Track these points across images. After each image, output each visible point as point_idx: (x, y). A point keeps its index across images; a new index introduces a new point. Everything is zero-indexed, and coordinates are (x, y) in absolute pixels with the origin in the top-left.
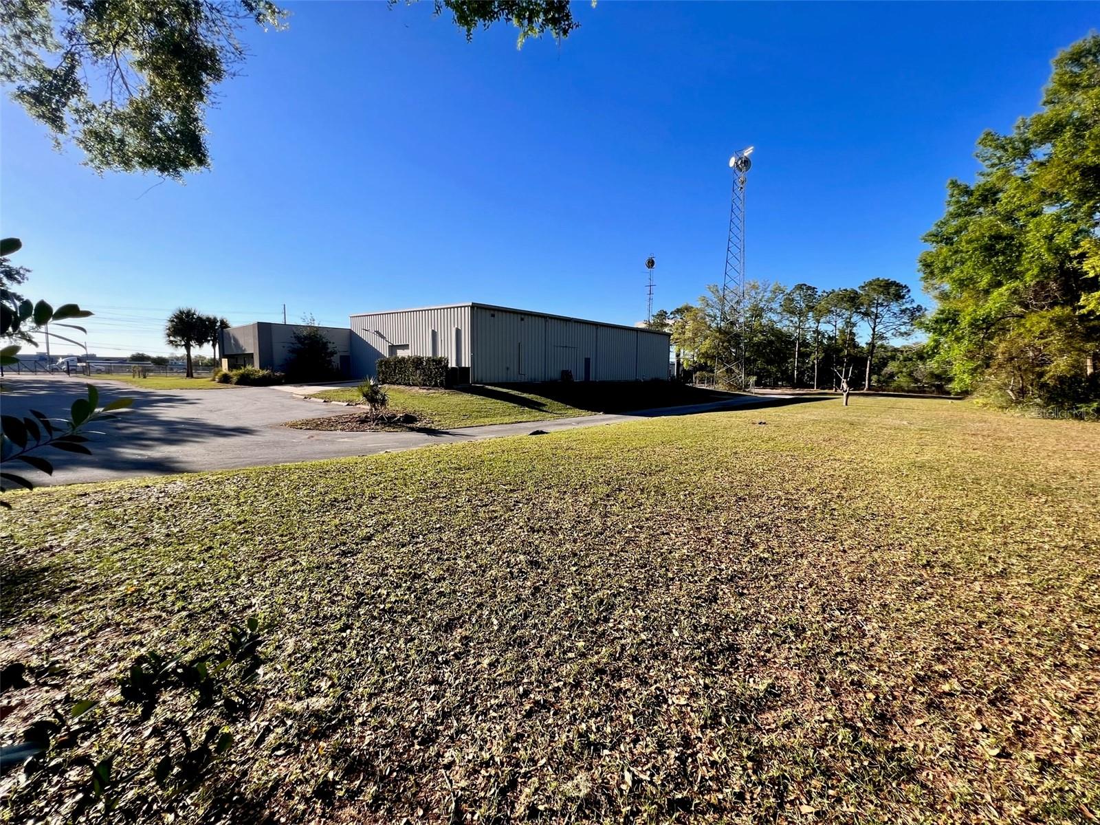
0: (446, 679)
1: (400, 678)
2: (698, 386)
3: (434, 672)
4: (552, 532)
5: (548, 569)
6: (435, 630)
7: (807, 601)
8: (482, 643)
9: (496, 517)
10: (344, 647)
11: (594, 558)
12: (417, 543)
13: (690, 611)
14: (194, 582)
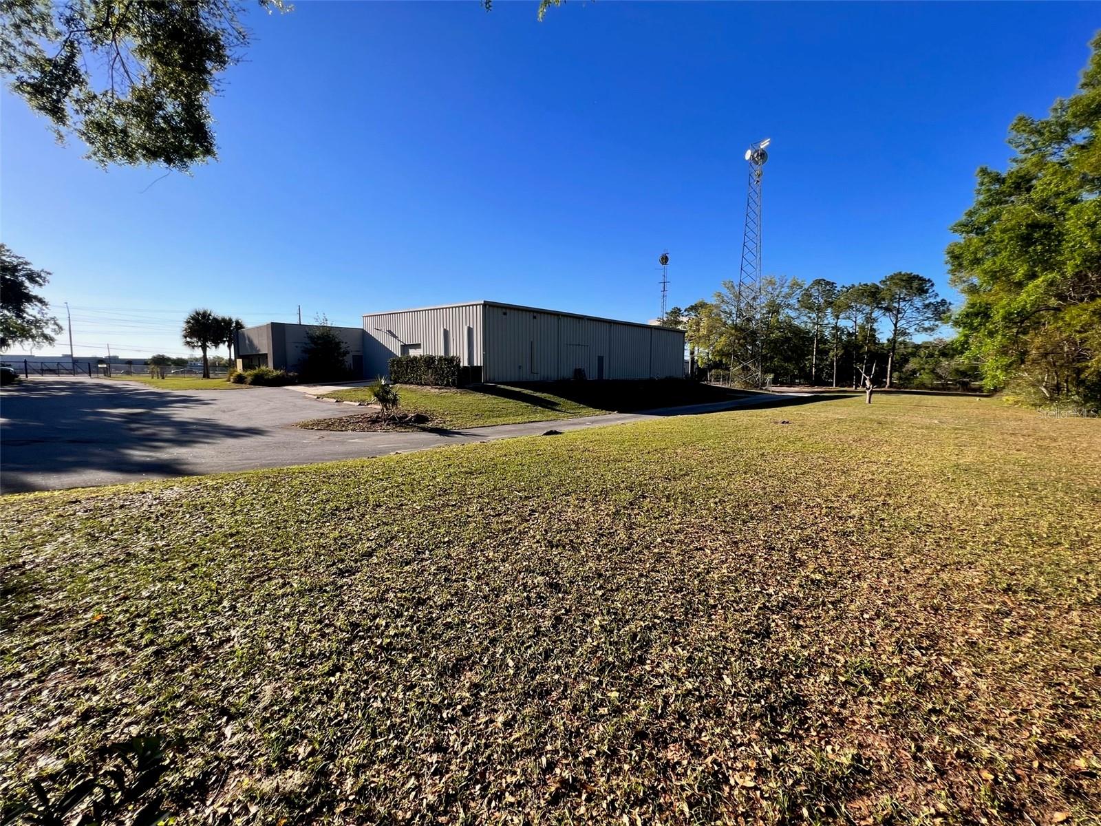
0: (451, 744)
1: (396, 742)
2: (714, 384)
3: (436, 734)
4: (572, 547)
5: (570, 593)
6: (441, 674)
7: (877, 636)
8: (495, 693)
9: (510, 529)
10: (331, 697)
11: (620, 579)
12: (423, 560)
13: (740, 650)
14: (170, 609)
